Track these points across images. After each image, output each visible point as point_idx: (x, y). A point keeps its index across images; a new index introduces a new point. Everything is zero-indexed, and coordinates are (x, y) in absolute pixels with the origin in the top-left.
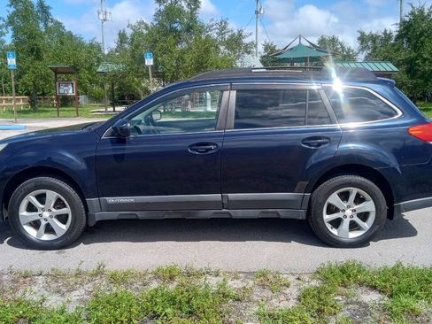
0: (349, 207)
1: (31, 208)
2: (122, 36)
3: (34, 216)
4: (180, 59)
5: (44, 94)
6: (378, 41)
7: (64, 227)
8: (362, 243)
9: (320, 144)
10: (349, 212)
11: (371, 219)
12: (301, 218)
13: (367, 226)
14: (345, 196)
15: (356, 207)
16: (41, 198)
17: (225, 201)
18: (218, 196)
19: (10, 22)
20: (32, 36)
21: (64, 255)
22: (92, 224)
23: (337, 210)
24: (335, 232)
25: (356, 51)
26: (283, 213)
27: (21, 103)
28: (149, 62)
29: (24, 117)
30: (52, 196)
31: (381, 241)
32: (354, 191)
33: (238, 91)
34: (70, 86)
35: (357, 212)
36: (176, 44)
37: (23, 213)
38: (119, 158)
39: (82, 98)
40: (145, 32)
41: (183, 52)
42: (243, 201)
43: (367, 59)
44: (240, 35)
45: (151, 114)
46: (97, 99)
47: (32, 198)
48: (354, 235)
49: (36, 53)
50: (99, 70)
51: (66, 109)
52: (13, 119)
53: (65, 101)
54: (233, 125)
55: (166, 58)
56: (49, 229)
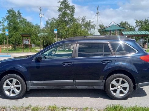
0: (119, 85)
1: (7, 85)
2: (47, 23)
3: (8, 87)
4: (68, 31)
5: (19, 44)
6: (143, 23)
7: (19, 92)
8: (125, 98)
9: (108, 63)
10: (119, 87)
11: (128, 89)
12: (102, 89)
13: (126, 92)
14: (118, 81)
15: (122, 85)
16: (11, 81)
17: (75, 83)
18: (72, 81)
19: (7, 19)
20: (15, 23)
21: (18, 101)
22: (28, 90)
23: (115, 86)
24: (114, 94)
25: (135, 27)
26: (96, 87)
27: (11, 47)
28: (56, 32)
29: (11, 52)
30: (15, 80)
31: (132, 98)
32: (121, 79)
33: (80, 44)
34: (28, 41)
35: (123, 87)
36: (66, 26)
37: (5, 86)
38: (38, 67)
39: (33, 45)
40: (55, 21)
41: (68, 28)
42: (81, 83)
43: (139, 30)
44: (90, 22)
45: (52, 52)
46: (38, 45)
47: (8, 81)
48: (121, 95)
49: (16, 29)
50: (39, 35)
51: (26, 49)
52: (6, 53)
53: (26, 46)
54: (77, 56)
55: (62, 31)
56: (13, 92)
